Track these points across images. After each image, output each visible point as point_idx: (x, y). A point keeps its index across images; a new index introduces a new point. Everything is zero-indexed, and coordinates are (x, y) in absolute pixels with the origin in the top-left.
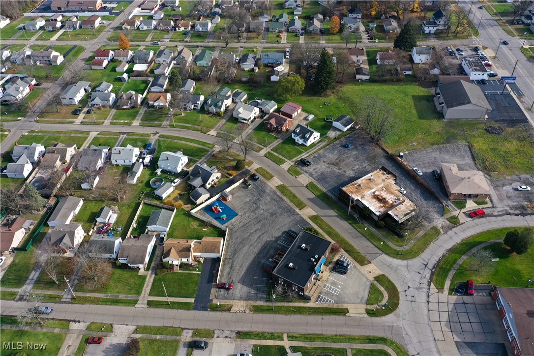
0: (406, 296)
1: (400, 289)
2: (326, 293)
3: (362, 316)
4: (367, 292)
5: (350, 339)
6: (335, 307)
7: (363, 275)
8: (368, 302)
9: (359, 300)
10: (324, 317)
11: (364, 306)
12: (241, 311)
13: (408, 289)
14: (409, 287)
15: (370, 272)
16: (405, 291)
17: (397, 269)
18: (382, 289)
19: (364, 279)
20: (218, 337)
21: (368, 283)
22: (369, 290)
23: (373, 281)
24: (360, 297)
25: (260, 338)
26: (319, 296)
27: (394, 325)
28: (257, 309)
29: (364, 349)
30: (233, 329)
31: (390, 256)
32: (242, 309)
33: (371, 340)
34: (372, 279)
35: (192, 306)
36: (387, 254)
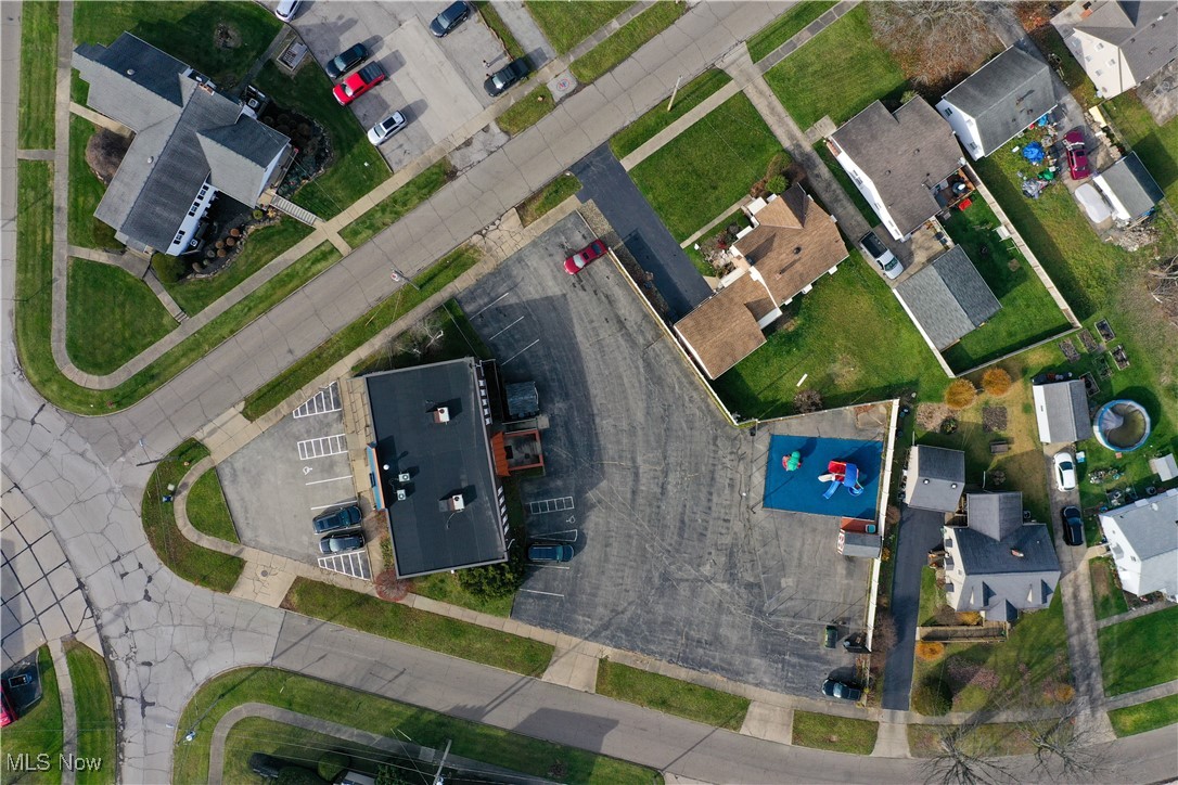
0: (140, 566)
1: (166, 575)
2: (329, 425)
3: (207, 429)
4: (236, 506)
5: (196, 347)
6: (283, 403)
7: (276, 550)
8: (213, 477)
9: (238, 465)
10: (290, 358)
11: (217, 457)
12: (492, 227)
13: (146, 591)
14: (147, 597)
15: (264, 574)
16: (150, 579)
17: (206, 637)
18: (207, 542)
19: (265, 540)
20: (486, 129)
21: (247, 534)
22: (235, 514)
23: (241, 551)
24: (242, 478)
25: (393, 199)
26: (338, 404)
27: (122, 459)
28: (457, 262)
29: (152, 343)
30: (471, 173)
31: (249, 668)
32: (493, 235)
33: (149, 379)
34: (248, 554)
35: (614, 149)
36: (258, 669)
